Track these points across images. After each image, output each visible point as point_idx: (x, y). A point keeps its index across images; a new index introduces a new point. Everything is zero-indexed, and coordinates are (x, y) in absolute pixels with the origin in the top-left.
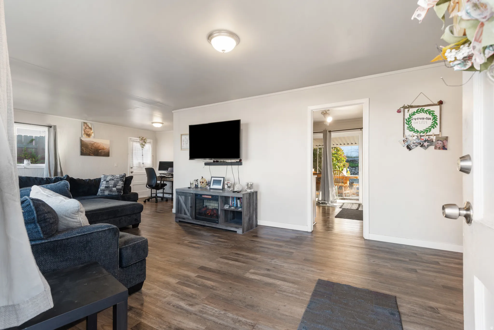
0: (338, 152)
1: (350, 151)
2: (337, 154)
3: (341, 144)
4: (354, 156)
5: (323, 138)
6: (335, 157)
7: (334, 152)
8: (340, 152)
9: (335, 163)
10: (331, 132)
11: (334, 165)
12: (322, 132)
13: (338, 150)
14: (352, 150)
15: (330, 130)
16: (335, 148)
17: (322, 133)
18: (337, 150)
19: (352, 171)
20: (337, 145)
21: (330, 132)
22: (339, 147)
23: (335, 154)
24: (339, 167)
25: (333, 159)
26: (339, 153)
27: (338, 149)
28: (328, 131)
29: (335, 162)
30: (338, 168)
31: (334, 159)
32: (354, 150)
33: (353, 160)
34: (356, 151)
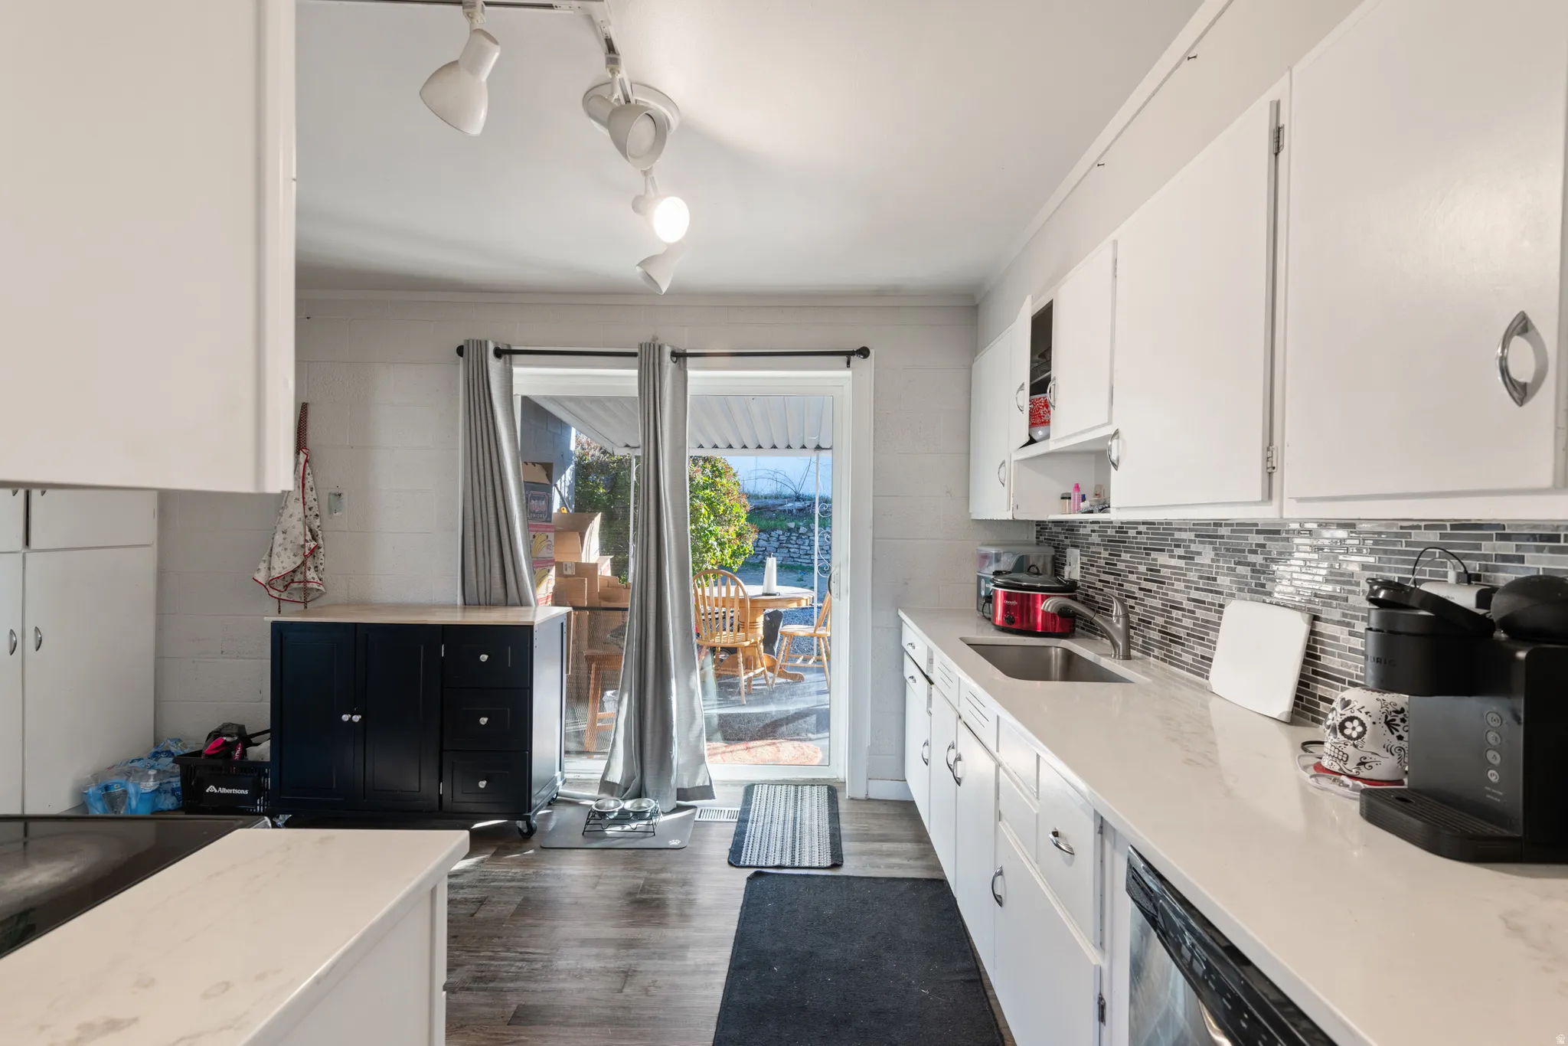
0: (718, 479)
1: (753, 475)
2: (713, 486)
3: (730, 447)
4: (766, 493)
5: (637, 394)
6: (708, 499)
7: (700, 479)
8: (724, 481)
9: (706, 526)
10: (689, 359)
11: (700, 534)
12: (634, 355)
13: (717, 473)
14: (759, 473)
15: (681, 347)
16: (706, 460)
17: (636, 360)
18: (714, 471)
19: (757, 546)
20: (716, 447)
21: (682, 359)
22: (722, 456)
23: (707, 489)
24: (721, 544)
25: (695, 511)
26: (722, 485)
27: (720, 465)
28: (667, 351)
29: (704, 522)
30: (718, 549)
31: (703, 511)
32: (767, 472)
33: (762, 508)
34: (772, 477)
